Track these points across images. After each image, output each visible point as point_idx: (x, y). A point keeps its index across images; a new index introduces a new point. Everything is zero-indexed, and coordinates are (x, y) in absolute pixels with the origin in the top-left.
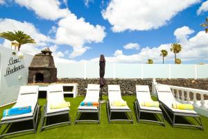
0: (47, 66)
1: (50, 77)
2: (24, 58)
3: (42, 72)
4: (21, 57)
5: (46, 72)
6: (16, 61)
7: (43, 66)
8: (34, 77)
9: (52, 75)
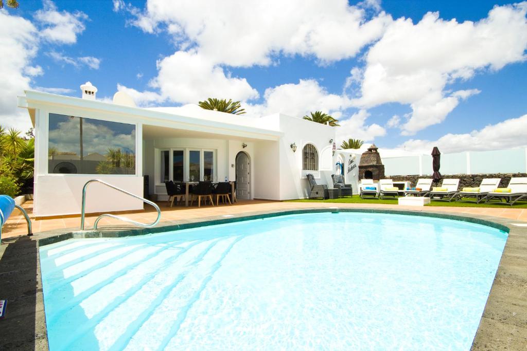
0: (375, 163)
1: (379, 174)
2: (356, 158)
3: (370, 170)
4: (354, 158)
5: (374, 169)
6: (352, 162)
7: (371, 164)
8: (364, 174)
9: (380, 171)
